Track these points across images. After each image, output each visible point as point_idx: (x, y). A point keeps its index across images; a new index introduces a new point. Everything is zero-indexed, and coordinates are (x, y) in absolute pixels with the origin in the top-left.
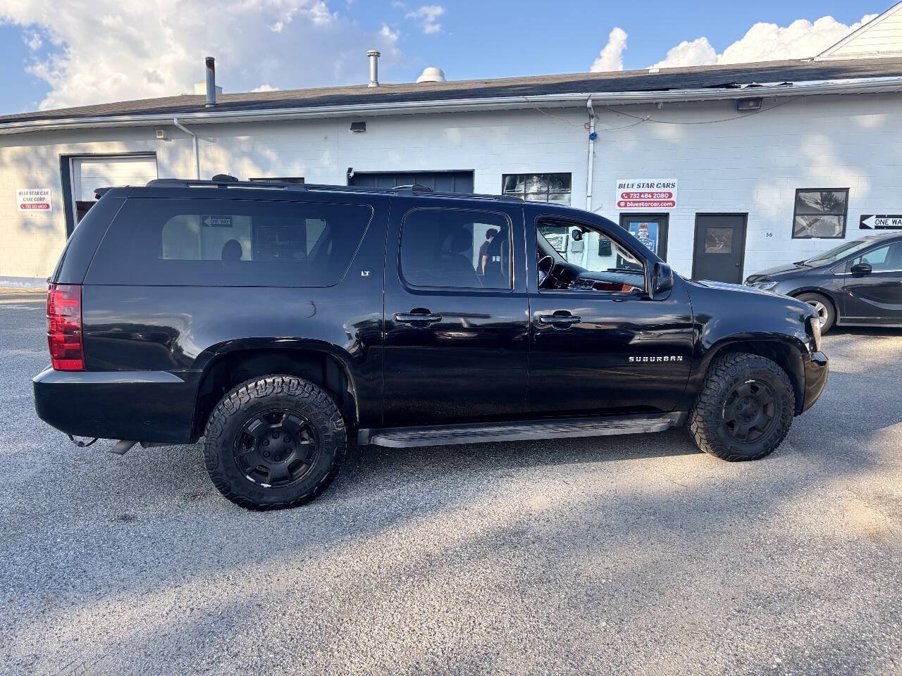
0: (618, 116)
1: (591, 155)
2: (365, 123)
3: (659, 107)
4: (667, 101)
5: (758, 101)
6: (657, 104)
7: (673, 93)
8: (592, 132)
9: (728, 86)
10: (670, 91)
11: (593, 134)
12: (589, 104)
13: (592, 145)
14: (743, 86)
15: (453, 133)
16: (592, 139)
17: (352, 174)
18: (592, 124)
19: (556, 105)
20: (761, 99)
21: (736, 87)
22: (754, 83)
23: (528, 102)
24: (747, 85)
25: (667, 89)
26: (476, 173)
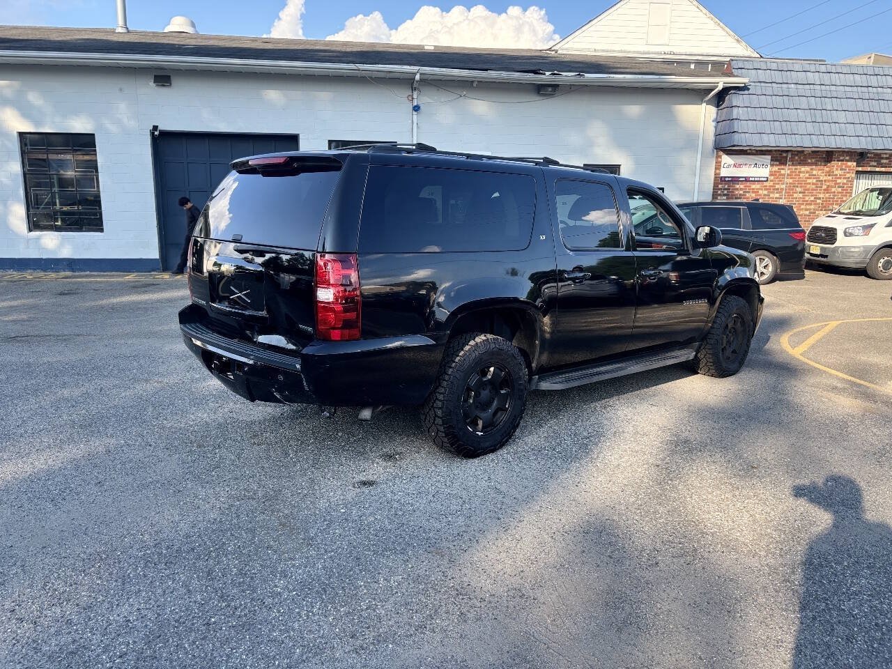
0: (438, 90)
1: (415, 125)
2: (170, 76)
3: (475, 85)
4: (480, 80)
5: (555, 87)
6: (473, 82)
7: (493, 74)
8: (415, 104)
9: (535, 72)
10: (489, 71)
11: (416, 106)
12: (418, 77)
13: (415, 117)
14: (548, 73)
15: (274, 95)
16: (415, 111)
17: (156, 133)
18: (415, 96)
19: (382, 75)
20: (558, 85)
21: (541, 74)
22: (556, 72)
23: (359, 70)
24: (550, 73)
25: (487, 70)
26: (301, 137)
